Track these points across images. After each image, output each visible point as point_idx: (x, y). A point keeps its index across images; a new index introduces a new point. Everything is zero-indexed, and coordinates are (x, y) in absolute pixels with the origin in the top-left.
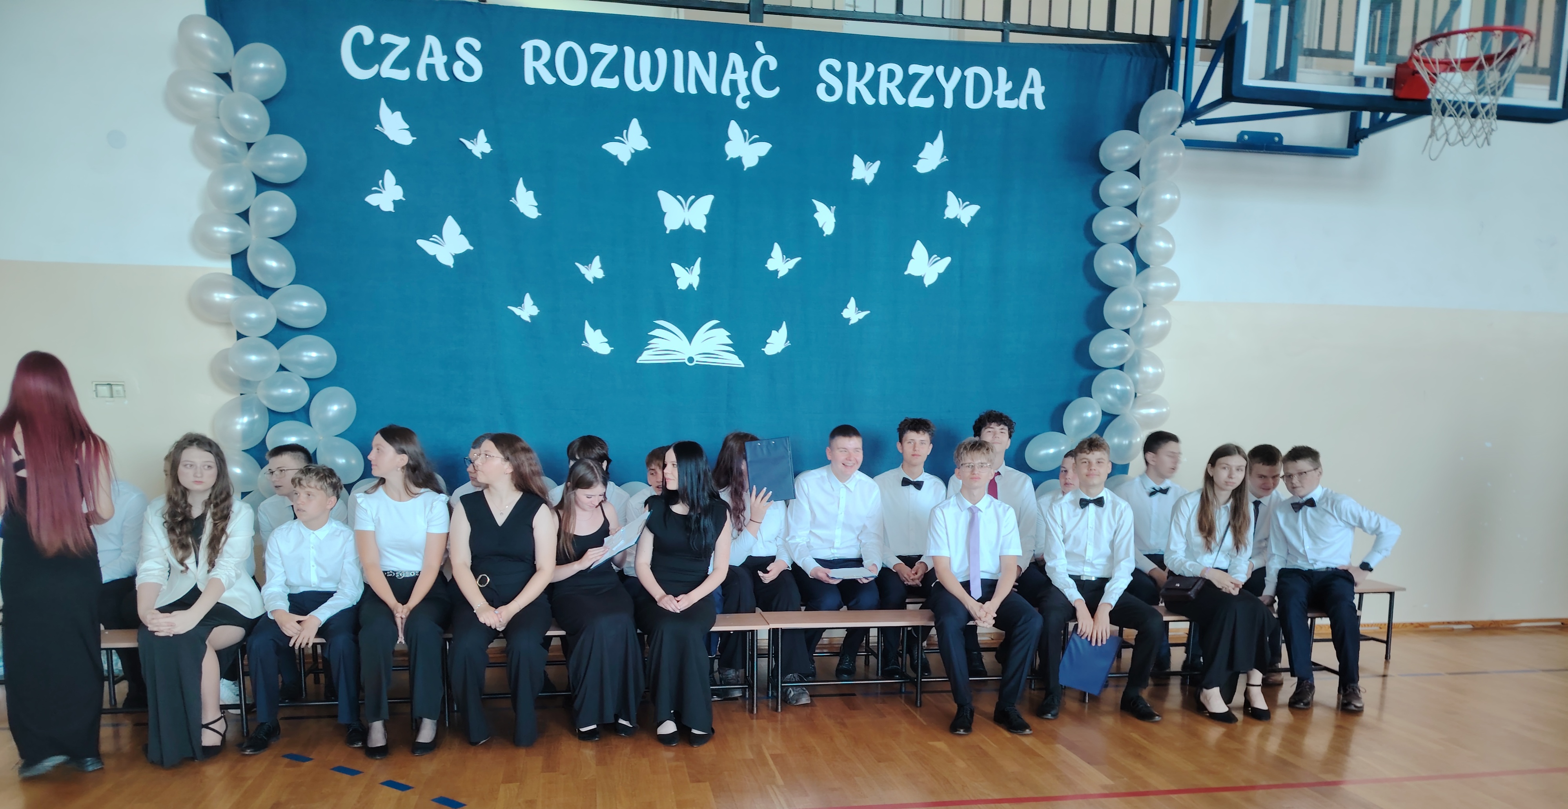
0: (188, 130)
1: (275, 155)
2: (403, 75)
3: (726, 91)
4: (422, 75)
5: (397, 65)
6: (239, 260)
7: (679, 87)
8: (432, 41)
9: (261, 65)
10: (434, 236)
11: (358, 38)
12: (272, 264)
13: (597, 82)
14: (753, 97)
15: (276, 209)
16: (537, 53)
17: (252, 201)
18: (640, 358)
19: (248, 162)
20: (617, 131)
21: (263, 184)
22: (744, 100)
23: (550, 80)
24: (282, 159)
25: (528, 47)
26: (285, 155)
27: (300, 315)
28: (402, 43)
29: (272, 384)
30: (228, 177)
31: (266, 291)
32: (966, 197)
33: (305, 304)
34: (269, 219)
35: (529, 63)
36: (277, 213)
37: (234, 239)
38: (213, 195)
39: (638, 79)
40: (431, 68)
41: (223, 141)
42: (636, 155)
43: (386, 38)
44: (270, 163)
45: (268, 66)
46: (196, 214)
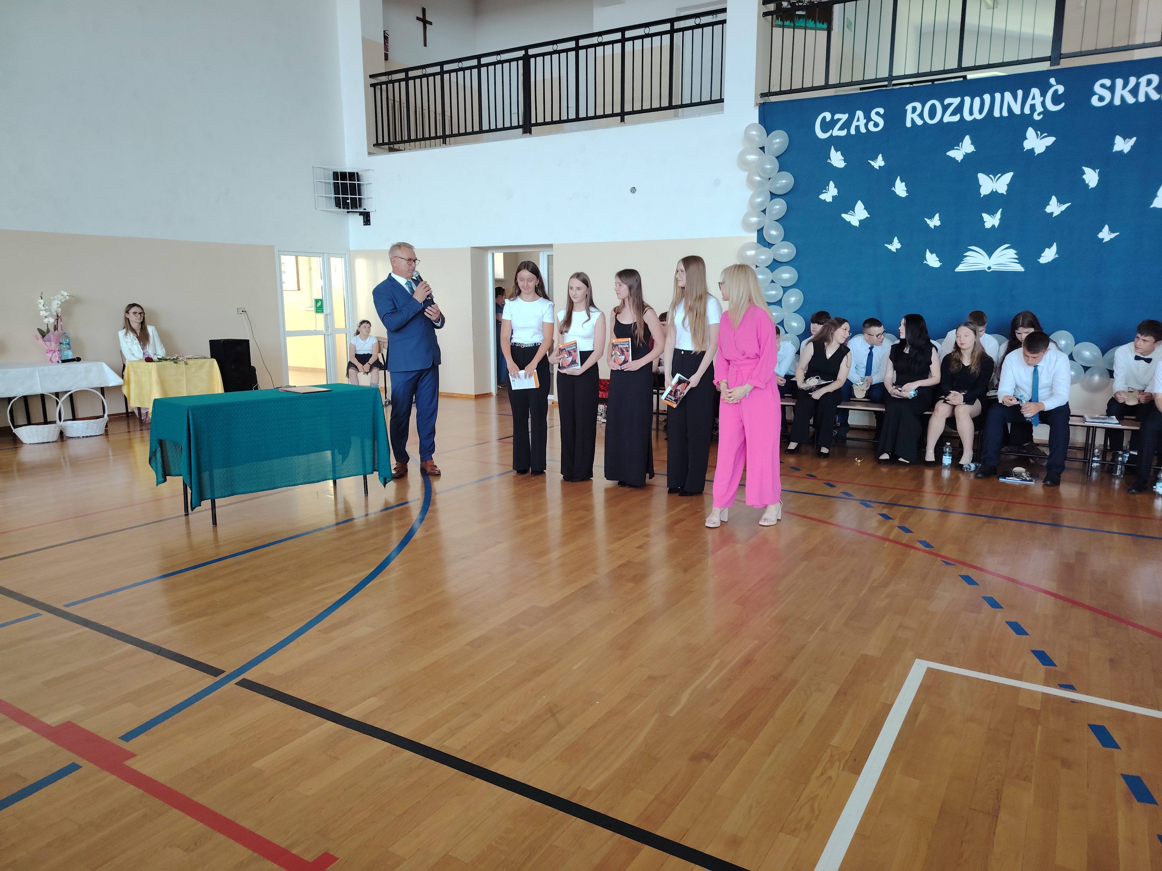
0: (745, 174)
1: (780, 182)
2: (844, 133)
3: (1027, 111)
4: (853, 131)
5: (841, 129)
6: (760, 231)
7: (997, 114)
8: (860, 114)
9: (778, 140)
10: (850, 211)
11: (824, 118)
12: (774, 233)
13: (947, 119)
14: (1046, 112)
15: (778, 207)
16: (914, 109)
17: (768, 205)
18: (957, 269)
19: (769, 187)
21: (773, 196)
22: (1039, 114)
23: (919, 122)
24: (783, 183)
25: (909, 108)
26: (784, 181)
27: (783, 256)
28: (844, 117)
29: (767, 289)
30: (759, 195)
31: (770, 245)
33: (786, 250)
34: (774, 212)
35: (909, 116)
36: (778, 208)
37: (759, 222)
38: (752, 204)
39: (971, 113)
40: (857, 128)
41: (758, 178)
42: (967, 156)
43: (837, 116)
44: (778, 185)
45: (780, 140)
46: (745, 211)
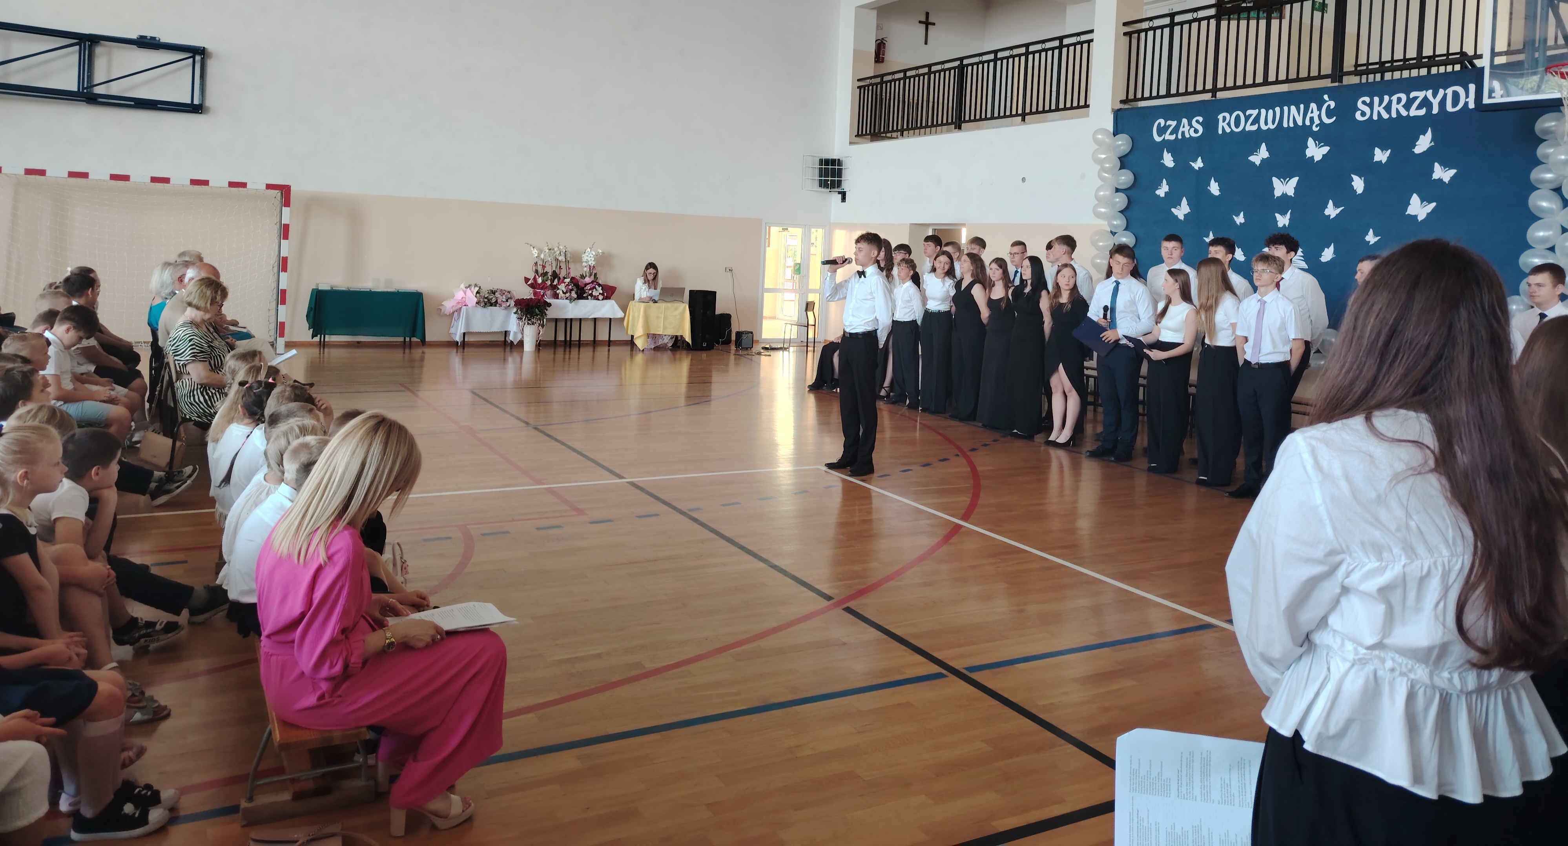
0: (1096, 171)
1: (1122, 178)
2: (1173, 137)
3: (1308, 123)
4: (1180, 137)
5: (1171, 134)
7: (1285, 125)
8: (1185, 121)
9: (1122, 143)
10: (1177, 206)
11: (1159, 124)
12: (1117, 222)
13: (1249, 128)
14: (1322, 124)
15: (1120, 200)
16: (1224, 119)
17: (1111, 198)
19: (1114, 182)
20: (1255, 150)
21: (1117, 190)
22: (1317, 126)
23: (1228, 130)
25: (1220, 117)
26: (1125, 178)
28: (1173, 123)
30: (1106, 188)
31: (1113, 233)
32: (1446, 165)
34: (1117, 204)
35: (1221, 124)
37: (1109, 213)
38: (1101, 195)
39: (1266, 123)
40: (1183, 133)
41: (1105, 174)
42: (1263, 161)
43: (1169, 123)
44: (1121, 182)
45: (1124, 143)
